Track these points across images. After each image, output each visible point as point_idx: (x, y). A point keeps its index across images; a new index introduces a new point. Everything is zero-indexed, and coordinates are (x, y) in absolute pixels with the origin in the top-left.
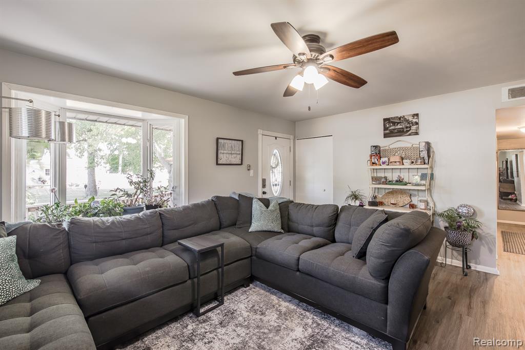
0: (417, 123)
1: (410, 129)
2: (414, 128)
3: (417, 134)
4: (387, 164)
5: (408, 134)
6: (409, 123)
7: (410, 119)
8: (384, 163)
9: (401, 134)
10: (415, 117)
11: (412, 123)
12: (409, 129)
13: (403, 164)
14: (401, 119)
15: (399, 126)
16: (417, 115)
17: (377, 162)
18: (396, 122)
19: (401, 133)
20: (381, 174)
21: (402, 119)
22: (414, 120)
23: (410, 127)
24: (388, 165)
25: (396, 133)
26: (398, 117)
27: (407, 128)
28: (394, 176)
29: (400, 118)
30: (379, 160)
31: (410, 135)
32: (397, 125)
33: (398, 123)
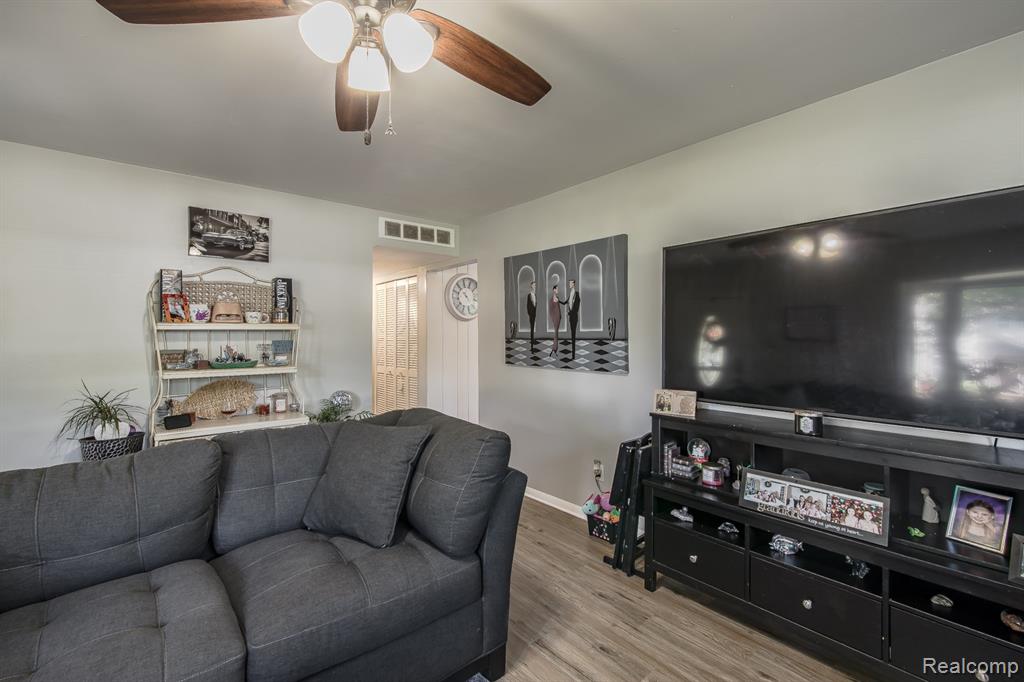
0: (266, 239)
1: (253, 248)
2: (260, 245)
3: (265, 259)
4: (208, 318)
5: (247, 256)
6: (250, 234)
7: (255, 226)
8: (200, 317)
9: (234, 253)
10: (264, 225)
11: (257, 235)
12: (250, 246)
13: (245, 322)
14: (232, 220)
15: (228, 235)
16: (267, 221)
17: (181, 312)
18: (224, 225)
19: (232, 250)
20: (178, 345)
21: (235, 220)
22: (262, 231)
23: (253, 243)
24: (210, 321)
25: (222, 248)
26: (226, 213)
27: (246, 242)
28: (212, 349)
29: (231, 218)
30: (186, 307)
31: (251, 259)
32: (225, 232)
33: (228, 227)
